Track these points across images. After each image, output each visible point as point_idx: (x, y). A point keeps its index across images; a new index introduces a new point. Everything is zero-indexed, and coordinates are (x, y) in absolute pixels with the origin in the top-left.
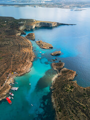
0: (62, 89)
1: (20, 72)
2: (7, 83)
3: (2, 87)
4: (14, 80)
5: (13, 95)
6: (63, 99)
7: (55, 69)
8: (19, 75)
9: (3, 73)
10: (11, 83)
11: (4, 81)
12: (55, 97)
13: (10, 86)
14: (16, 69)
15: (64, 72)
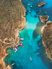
0: (48, 38)
1: (21, 27)
2: (17, 36)
3: (15, 40)
4: (19, 33)
5: (22, 43)
6: (49, 43)
7: (42, 22)
8: (21, 29)
9: (11, 30)
10: (18, 36)
11: (14, 36)
12: (44, 41)
13: (19, 38)
14: (18, 26)
15: (49, 24)
